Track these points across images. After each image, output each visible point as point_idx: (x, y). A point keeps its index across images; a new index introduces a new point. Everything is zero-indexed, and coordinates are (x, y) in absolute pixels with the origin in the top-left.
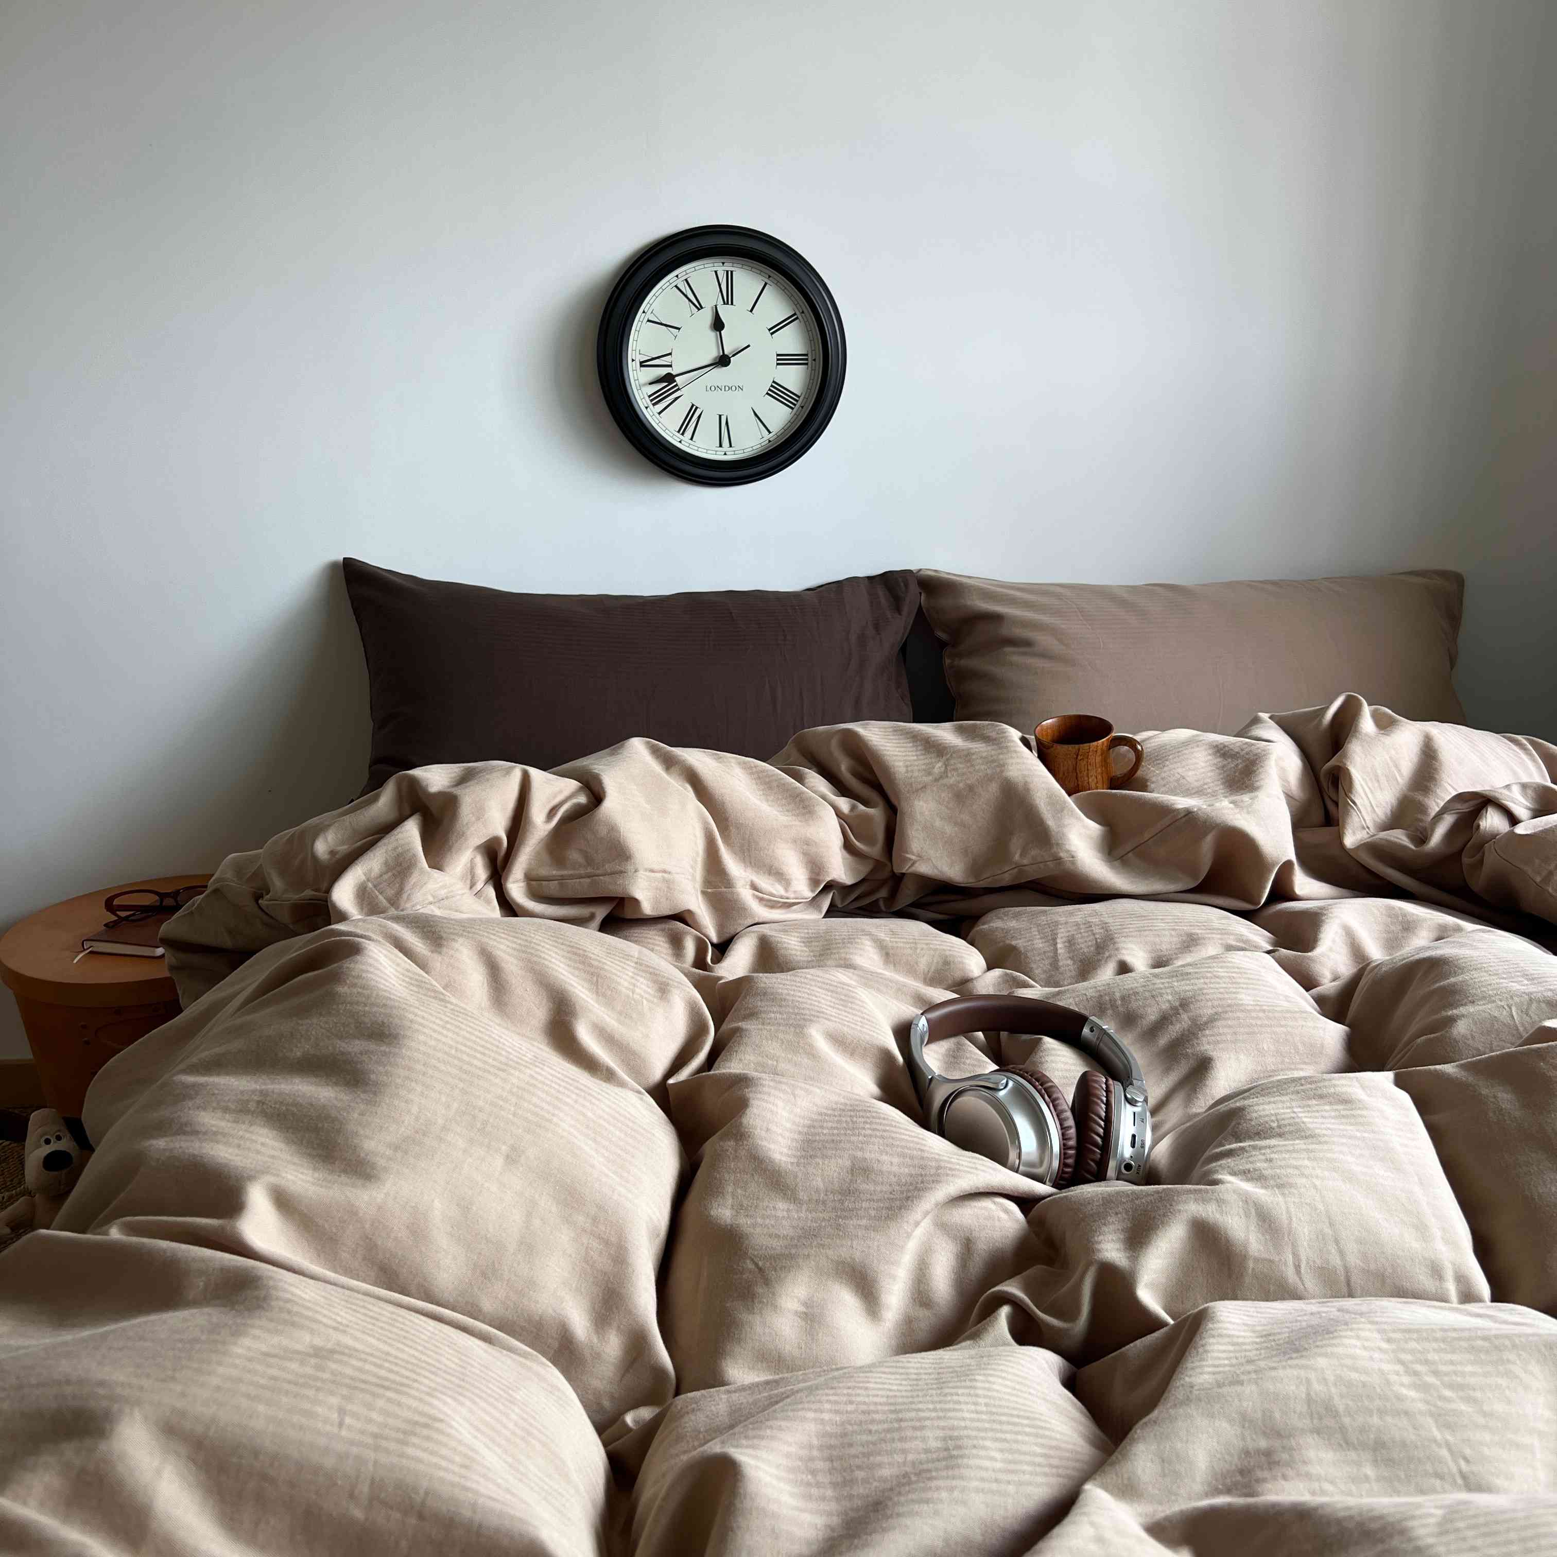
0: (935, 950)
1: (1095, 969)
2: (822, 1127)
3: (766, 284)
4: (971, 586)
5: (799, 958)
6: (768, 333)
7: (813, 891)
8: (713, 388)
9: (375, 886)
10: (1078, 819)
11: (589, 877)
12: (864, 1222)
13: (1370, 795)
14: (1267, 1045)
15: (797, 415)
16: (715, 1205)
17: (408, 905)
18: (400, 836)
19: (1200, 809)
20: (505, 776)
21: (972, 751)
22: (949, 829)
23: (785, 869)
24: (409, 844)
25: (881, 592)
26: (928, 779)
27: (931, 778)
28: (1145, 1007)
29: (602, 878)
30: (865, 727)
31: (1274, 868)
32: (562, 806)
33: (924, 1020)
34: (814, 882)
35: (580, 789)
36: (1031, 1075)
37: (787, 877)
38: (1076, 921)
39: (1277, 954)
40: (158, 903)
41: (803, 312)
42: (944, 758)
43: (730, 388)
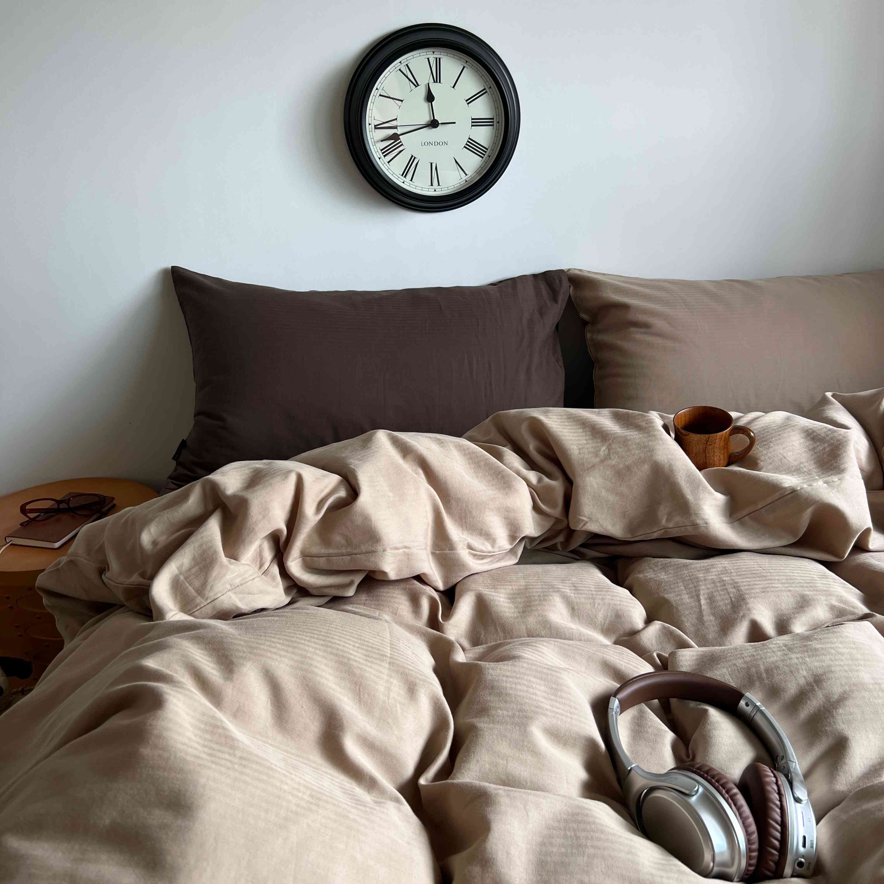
0: (609, 604)
1: (732, 626)
2: (551, 844)
3: (464, 67)
4: (606, 282)
5: (507, 614)
6: (466, 103)
7: (511, 544)
8: (426, 144)
9: (186, 578)
10: (710, 493)
11: (349, 555)
15: (486, 162)
17: (212, 594)
18: (205, 534)
19: (802, 488)
20: (284, 480)
21: (629, 438)
22: (612, 498)
23: (492, 531)
24: (210, 541)
25: (543, 286)
26: (597, 460)
27: (598, 459)
28: (785, 681)
29: (358, 556)
30: (546, 413)
31: (857, 534)
32: (327, 500)
33: (617, 702)
34: (512, 537)
35: (341, 482)
36: (718, 781)
37: (494, 537)
38: (712, 576)
39: (874, 619)
40: (56, 507)
41: (490, 88)
42: (608, 443)
43: (439, 144)
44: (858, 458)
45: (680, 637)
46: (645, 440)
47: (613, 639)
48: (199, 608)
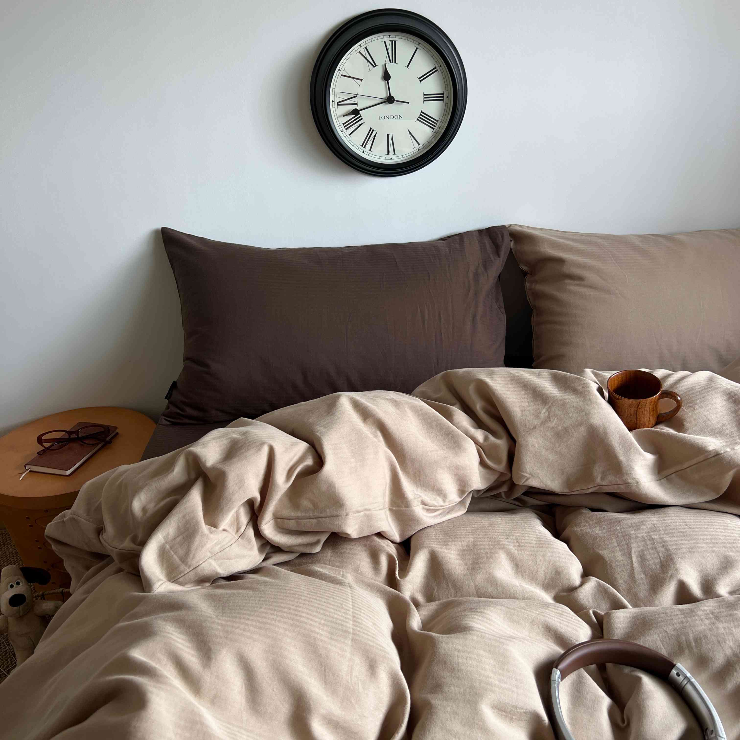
0: (550, 561)
1: (661, 586)
3: (417, 48)
5: (457, 570)
6: (418, 81)
7: (460, 497)
8: (383, 118)
9: (171, 548)
11: (316, 518)
15: (437, 133)
17: (194, 561)
18: (188, 505)
19: (725, 452)
20: (257, 452)
21: (567, 401)
22: (551, 457)
24: (193, 511)
25: (487, 242)
26: (537, 422)
27: (539, 421)
28: (713, 651)
29: (324, 519)
30: (491, 375)
32: (296, 468)
33: (558, 672)
34: (461, 492)
35: (308, 449)
37: (445, 492)
38: (642, 534)
40: (67, 437)
41: (441, 66)
42: (548, 406)
43: (394, 117)
45: (614, 595)
46: (581, 403)
47: (553, 594)
48: (182, 574)
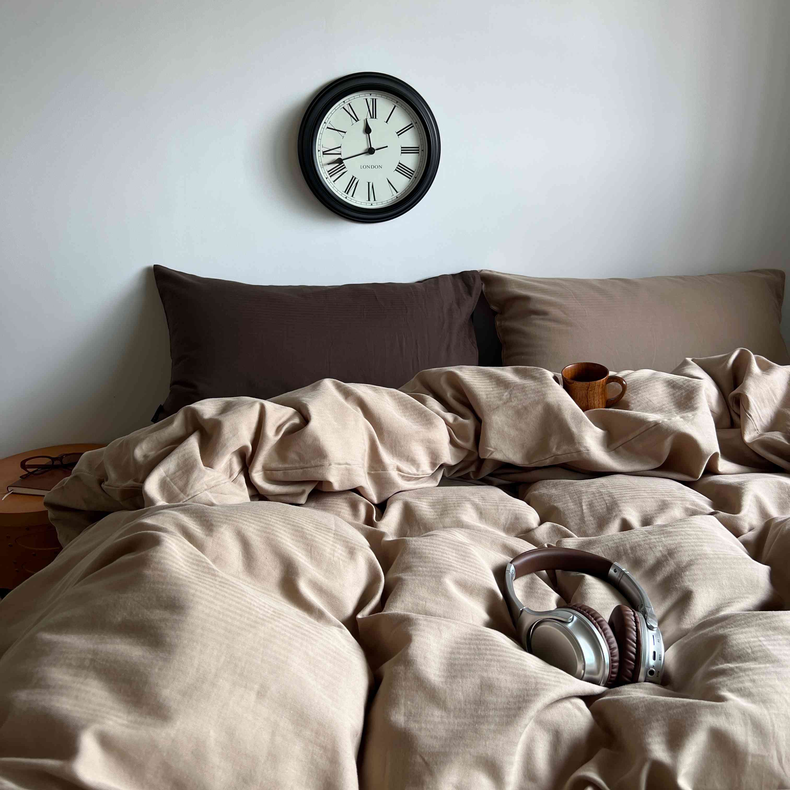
0: (510, 510)
1: (607, 524)
2: (459, 653)
3: (395, 106)
4: (512, 280)
5: (428, 516)
6: (396, 135)
7: (432, 470)
8: (365, 167)
9: (171, 480)
10: (590, 427)
11: (301, 469)
12: (492, 727)
13: (759, 411)
14: (725, 582)
15: (413, 183)
16: (394, 713)
17: (192, 492)
18: (187, 447)
19: (663, 422)
20: (250, 408)
21: (526, 386)
22: (513, 433)
23: (416, 457)
24: (192, 452)
25: (460, 284)
27: (501, 402)
28: (646, 555)
29: (309, 469)
30: (460, 370)
31: (707, 457)
32: (284, 425)
33: (513, 567)
34: (433, 463)
35: (295, 414)
36: (588, 612)
37: (418, 462)
38: (592, 490)
39: (718, 515)
40: (51, 463)
41: (416, 123)
42: (509, 390)
43: (374, 167)
44: (709, 402)
45: (563, 530)
46: (538, 387)
47: (513, 536)
48: (182, 502)
